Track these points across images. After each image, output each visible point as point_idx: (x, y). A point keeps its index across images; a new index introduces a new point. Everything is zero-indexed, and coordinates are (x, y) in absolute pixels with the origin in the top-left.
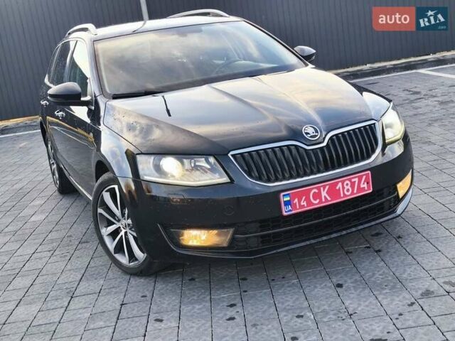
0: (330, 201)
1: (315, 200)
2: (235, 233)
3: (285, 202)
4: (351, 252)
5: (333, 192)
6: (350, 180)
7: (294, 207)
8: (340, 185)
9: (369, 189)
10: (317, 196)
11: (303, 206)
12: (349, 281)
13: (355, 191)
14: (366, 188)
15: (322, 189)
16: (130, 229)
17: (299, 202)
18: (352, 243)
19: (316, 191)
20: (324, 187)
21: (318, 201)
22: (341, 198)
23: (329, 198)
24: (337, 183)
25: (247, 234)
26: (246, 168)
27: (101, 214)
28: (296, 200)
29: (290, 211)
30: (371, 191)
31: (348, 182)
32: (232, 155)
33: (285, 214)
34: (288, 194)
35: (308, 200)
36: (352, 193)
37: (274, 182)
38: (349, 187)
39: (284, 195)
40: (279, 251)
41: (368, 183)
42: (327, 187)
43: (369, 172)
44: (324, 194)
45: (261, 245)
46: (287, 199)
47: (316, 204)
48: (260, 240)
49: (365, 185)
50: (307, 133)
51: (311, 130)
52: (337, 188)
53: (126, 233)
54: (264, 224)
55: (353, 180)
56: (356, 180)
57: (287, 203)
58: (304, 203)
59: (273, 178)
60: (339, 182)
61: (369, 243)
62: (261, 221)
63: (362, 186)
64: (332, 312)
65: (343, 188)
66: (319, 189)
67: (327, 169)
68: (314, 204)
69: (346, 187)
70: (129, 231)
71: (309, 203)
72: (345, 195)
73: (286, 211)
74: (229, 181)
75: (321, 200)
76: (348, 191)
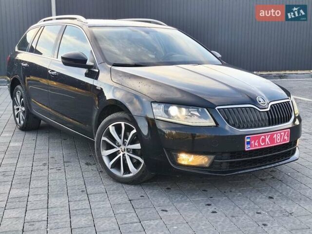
0: (270, 145)
1: (262, 143)
2: (215, 159)
3: (247, 142)
4: (264, 180)
5: (272, 140)
6: (280, 133)
7: (251, 146)
9: (288, 140)
10: (264, 140)
11: (255, 146)
12: (275, 195)
13: (282, 141)
15: (267, 136)
16: (128, 152)
17: (255, 143)
18: (261, 175)
19: (263, 137)
21: (264, 144)
22: (275, 143)
23: (269, 143)
24: (273, 135)
25: (222, 160)
26: (227, 118)
27: (104, 141)
28: (253, 142)
29: (249, 148)
30: (288, 142)
31: (279, 134)
32: (218, 109)
33: (246, 149)
34: (249, 137)
35: (259, 142)
36: (280, 142)
37: (241, 129)
38: (279, 137)
39: (247, 138)
40: (239, 172)
41: (288, 137)
42: (269, 136)
43: (289, 130)
44: (267, 140)
45: (228, 168)
46: (248, 140)
47: (263, 145)
48: (229, 164)
50: (260, 101)
51: (261, 100)
53: (124, 155)
54: (233, 154)
55: (282, 134)
56: (283, 133)
57: (248, 143)
58: (256, 144)
59: (242, 126)
60: (275, 134)
61: (271, 175)
62: (231, 153)
63: (285, 138)
64: (278, 212)
65: (277, 137)
66: (265, 136)
67: (269, 125)
68: (261, 146)
70: (126, 153)
71: (259, 145)
72: (277, 142)
73: (247, 148)
74: (215, 125)
75: (265, 143)
76: (278, 139)
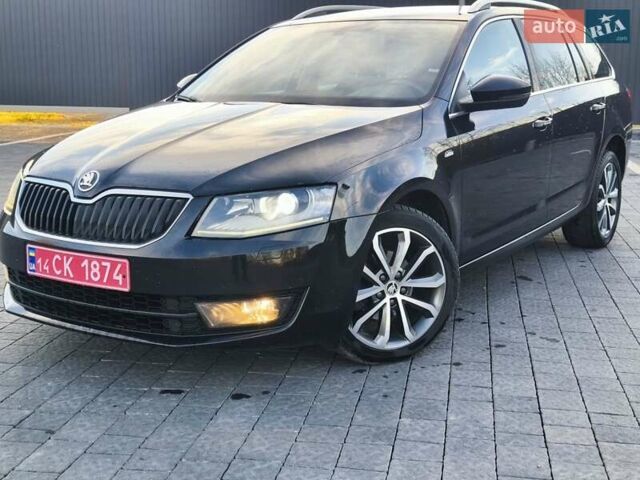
0: (73, 279)
1: (57, 269)
3: (30, 257)
5: (77, 268)
6: (100, 261)
7: (37, 269)
8: (85, 263)
9: (124, 285)
10: (60, 265)
11: (44, 271)
13: (105, 281)
14: (121, 283)
15: (65, 258)
17: (43, 264)
19: (59, 258)
20: (68, 257)
21: (58, 273)
22: (85, 281)
23: (72, 276)
24: (83, 259)
28: (41, 261)
29: (34, 271)
30: (127, 290)
31: (95, 262)
33: (28, 271)
34: (34, 249)
35: (50, 265)
36: (101, 281)
38: (97, 270)
39: (30, 248)
41: (124, 277)
42: (71, 259)
43: (126, 261)
44: (66, 266)
46: (32, 254)
49: (120, 278)
52: (83, 265)
55: (104, 264)
56: (108, 265)
57: (32, 260)
58: (47, 268)
60: (85, 258)
63: (115, 277)
65: (90, 269)
66: (62, 256)
68: (55, 275)
69: (94, 270)
71: (52, 272)
72: (90, 280)
73: (30, 269)
75: (63, 272)
76: (95, 275)
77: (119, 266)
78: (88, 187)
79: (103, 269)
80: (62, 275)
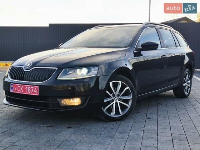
0: (23, 92)
1: (19, 90)
6: (31, 87)
7: (13, 90)
8: (27, 88)
9: (37, 94)
13: (32, 93)
17: (15, 89)
19: (19, 86)
20: (22, 86)
22: (26, 93)
24: (26, 86)
31: (29, 87)
33: (11, 92)
36: (31, 93)
38: (30, 90)
41: (37, 91)
43: (38, 87)
44: (21, 89)
46: (12, 86)
49: (36, 92)
55: (32, 88)
56: (33, 88)
58: (16, 90)
63: (35, 91)
65: (28, 90)
68: (18, 92)
69: (29, 90)
72: (28, 93)
75: (20, 91)
76: (29, 91)
77: (36, 88)
78: (28, 66)
79: (31, 89)
80: (20, 92)
